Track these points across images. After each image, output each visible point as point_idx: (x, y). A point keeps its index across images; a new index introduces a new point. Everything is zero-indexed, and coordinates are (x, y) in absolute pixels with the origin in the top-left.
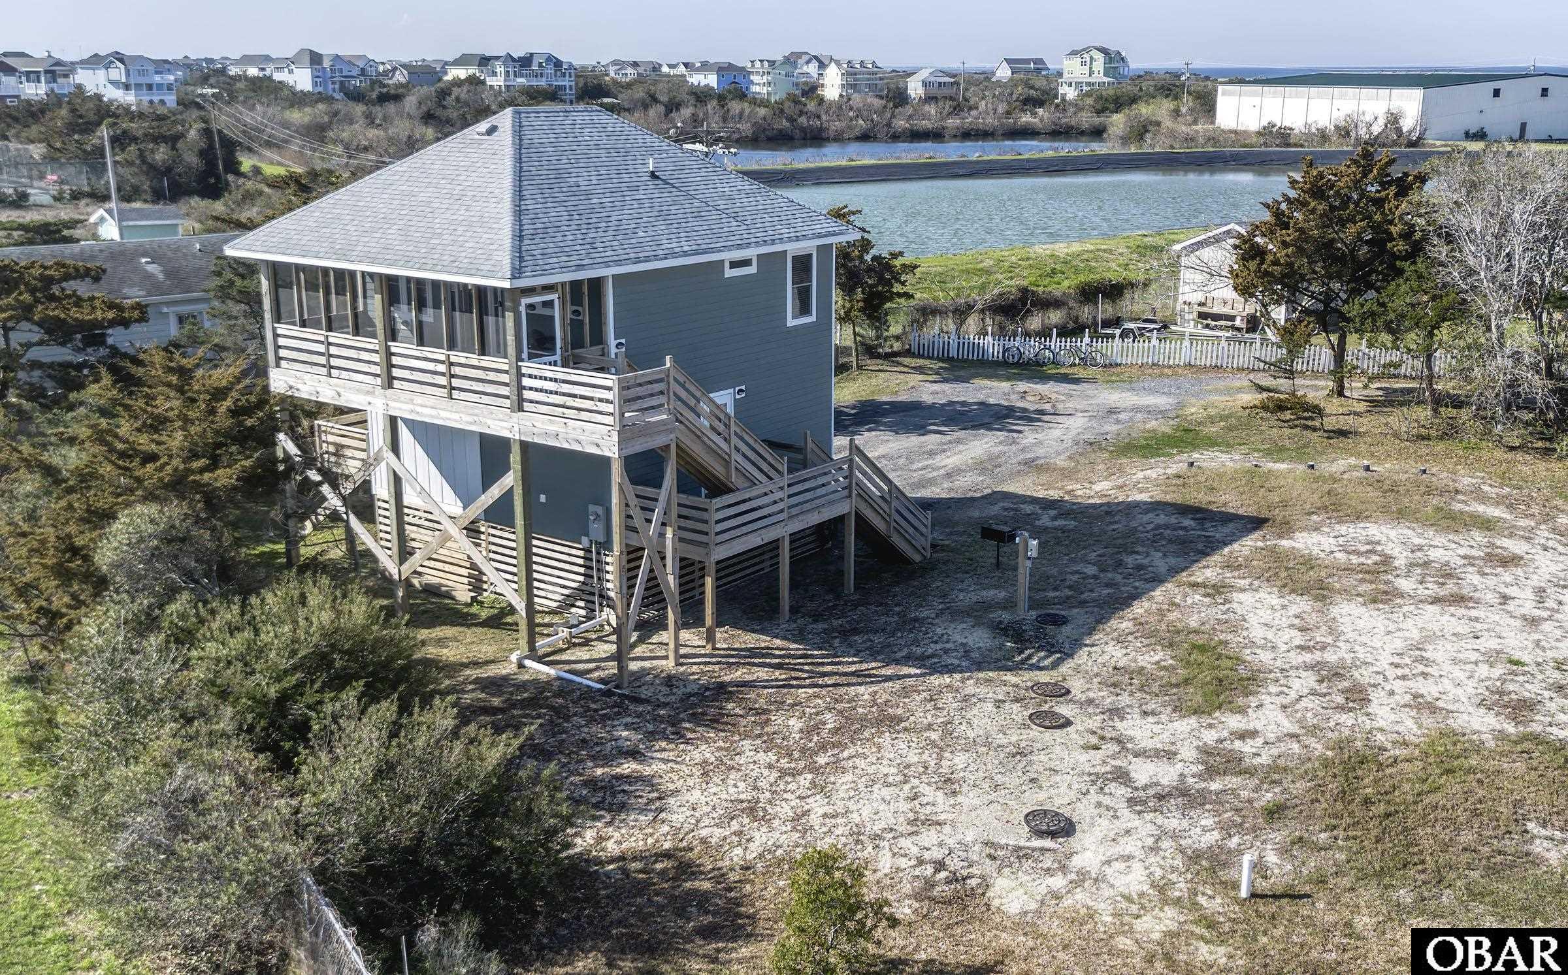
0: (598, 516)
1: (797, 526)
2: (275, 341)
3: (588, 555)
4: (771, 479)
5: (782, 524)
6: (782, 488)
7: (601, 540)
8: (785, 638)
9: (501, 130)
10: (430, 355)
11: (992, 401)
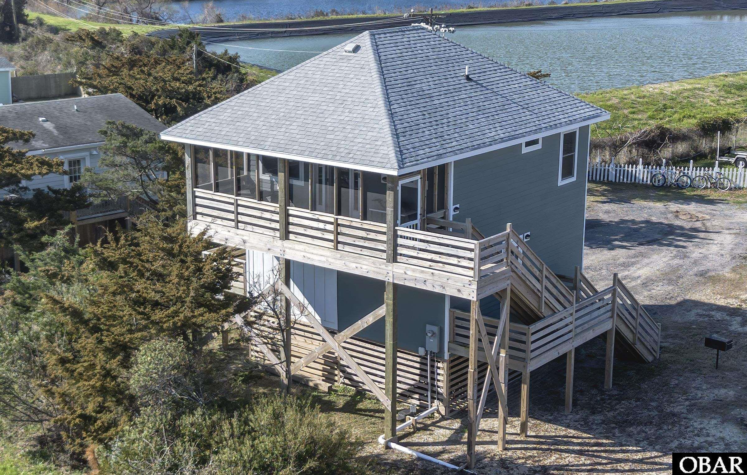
0: (434, 333)
1: (579, 342)
2: (194, 201)
3: (424, 361)
4: (565, 308)
5: (571, 341)
6: (571, 314)
7: (436, 350)
8: (575, 429)
9: (363, 49)
10: (321, 218)
11: (654, 219)
